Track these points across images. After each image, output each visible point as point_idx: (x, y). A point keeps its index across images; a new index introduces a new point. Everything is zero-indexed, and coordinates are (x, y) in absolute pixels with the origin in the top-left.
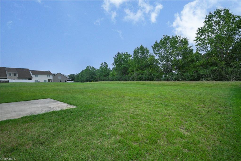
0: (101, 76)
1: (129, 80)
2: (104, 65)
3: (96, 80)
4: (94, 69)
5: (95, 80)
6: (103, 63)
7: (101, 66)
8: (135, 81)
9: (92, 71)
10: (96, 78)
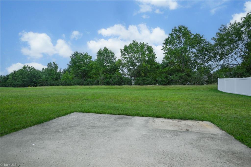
0: (49, 79)
1: (92, 85)
2: (52, 65)
3: (41, 85)
4: (35, 70)
5: (39, 84)
6: (51, 63)
7: (48, 66)
8: (101, 85)
9: (32, 73)
10: (40, 82)
